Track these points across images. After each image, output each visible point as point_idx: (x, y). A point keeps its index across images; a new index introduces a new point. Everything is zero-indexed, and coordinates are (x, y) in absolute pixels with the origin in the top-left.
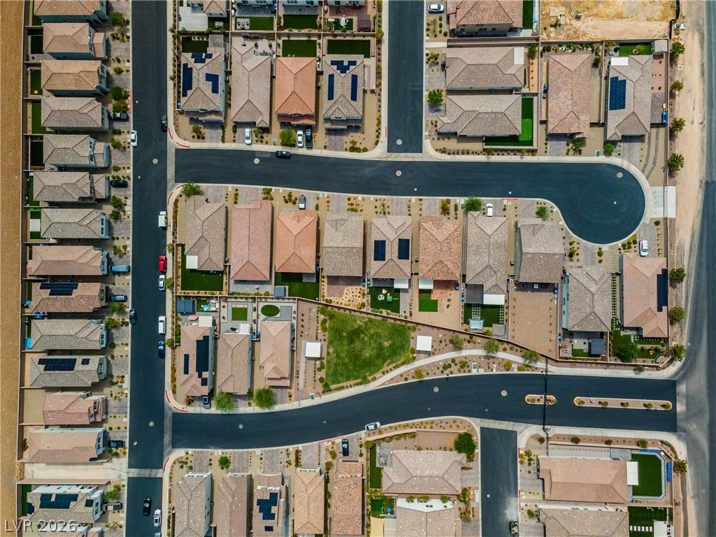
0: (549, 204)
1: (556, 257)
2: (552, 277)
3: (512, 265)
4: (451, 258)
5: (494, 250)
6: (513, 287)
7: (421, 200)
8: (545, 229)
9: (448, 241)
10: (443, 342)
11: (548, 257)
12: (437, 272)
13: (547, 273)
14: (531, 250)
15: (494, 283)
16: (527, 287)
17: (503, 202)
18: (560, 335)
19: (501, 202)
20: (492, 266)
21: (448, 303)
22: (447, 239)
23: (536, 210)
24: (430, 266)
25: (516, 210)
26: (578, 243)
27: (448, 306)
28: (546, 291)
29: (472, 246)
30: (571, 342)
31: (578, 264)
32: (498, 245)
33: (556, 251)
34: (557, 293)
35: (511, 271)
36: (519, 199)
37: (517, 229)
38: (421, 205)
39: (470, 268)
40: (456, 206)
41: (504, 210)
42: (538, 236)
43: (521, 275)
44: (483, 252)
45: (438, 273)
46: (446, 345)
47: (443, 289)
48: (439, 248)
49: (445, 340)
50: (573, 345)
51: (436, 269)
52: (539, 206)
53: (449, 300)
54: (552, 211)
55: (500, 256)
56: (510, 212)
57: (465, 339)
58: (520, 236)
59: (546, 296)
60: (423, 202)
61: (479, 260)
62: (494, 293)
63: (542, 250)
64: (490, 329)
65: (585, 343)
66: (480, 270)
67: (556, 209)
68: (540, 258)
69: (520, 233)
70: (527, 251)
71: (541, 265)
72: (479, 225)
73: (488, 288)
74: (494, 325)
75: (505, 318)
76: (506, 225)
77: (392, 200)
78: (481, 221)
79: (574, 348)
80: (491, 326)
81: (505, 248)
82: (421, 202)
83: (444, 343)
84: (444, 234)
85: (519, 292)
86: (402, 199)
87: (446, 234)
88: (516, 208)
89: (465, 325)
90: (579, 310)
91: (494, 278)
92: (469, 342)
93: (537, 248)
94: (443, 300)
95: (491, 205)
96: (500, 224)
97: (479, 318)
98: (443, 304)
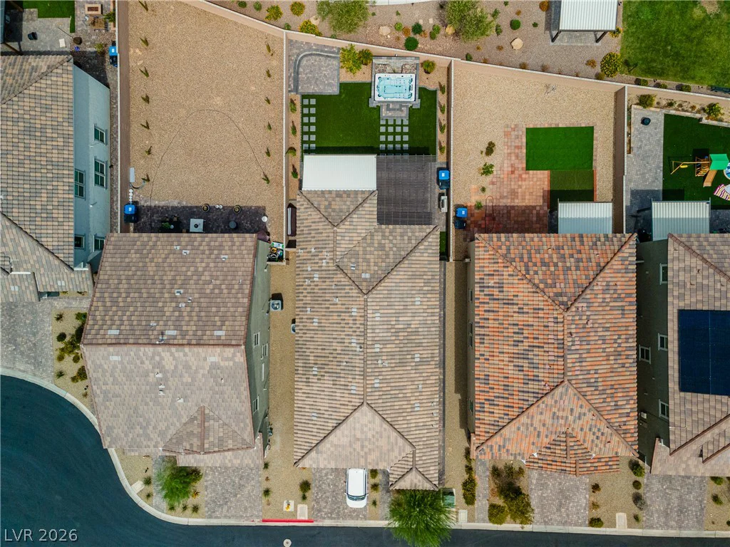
0: (157, 508)
1: (114, 332)
2: (134, 256)
3: (277, 297)
4: (518, 318)
5: (345, 351)
6: (276, 222)
7: (595, 522)
8: (162, 434)
9: (533, 386)
10: (505, 24)
11: (148, 328)
12: (570, 262)
13: (151, 268)
14: (214, 356)
15: (342, 229)
16: (227, 222)
17: (311, 509)
18: (114, 60)
19: (315, 511)
20: (355, 292)
21: (489, 160)
22: (540, 397)
23: (199, 485)
24: (599, 286)
25: (265, 485)
26: (60, 374)
27: (490, 149)
28: (165, 209)
29: (422, 362)
30: (78, 41)
31: (59, 304)
32: (333, 367)
33: (114, 357)
34: (125, 203)
35: (281, 277)
36: (257, 522)
37: (263, 428)
38: (595, 506)
39: (427, 283)
40: (470, 499)
41: (305, 486)
42: (186, 408)
43: (249, 260)
44: (385, 342)
45: (563, 257)
46: (495, 14)
47: (510, 209)
48: (571, 358)
49: (498, 31)
50: (73, 29)
51: (574, 274)
52: (191, 501)
53: (487, 170)
54: (148, 482)
55: (321, 328)
56: (285, 479)
57: (433, 36)
58: (254, 406)
59: (163, 196)
60: (587, 514)
61: (398, 314)
62: (339, 194)
63: (168, 357)
64: (347, 77)
65: (33, 36)
66: (397, 276)
67: (135, 490)
68: (177, 327)
69: (254, 418)
70: (229, 351)
71: (174, 298)
72: (401, 441)
73: (361, 211)
74: (335, 90)
75: (296, 118)
76: (303, 440)
77: (700, 524)
78: (391, 454)
79: (68, 21)
80: (343, 86)
81: (306, 358)
82: (596, 514)
83: (504, 21)
84: (547, 417)
85: (253, 203)
86: (667, 526)
87: (540, 416)
88: (267, 492)
89: (431, 87)
90: (29, 131)
91: (344, 246)
92: (417, 29)
93: (187, 367)
94: (507, 169)
95: (351, 504)
96: (326, 446)
97: (384, 113)
98: (509, 157)
